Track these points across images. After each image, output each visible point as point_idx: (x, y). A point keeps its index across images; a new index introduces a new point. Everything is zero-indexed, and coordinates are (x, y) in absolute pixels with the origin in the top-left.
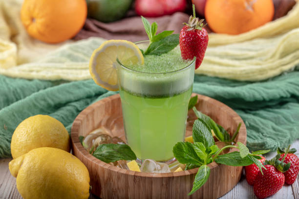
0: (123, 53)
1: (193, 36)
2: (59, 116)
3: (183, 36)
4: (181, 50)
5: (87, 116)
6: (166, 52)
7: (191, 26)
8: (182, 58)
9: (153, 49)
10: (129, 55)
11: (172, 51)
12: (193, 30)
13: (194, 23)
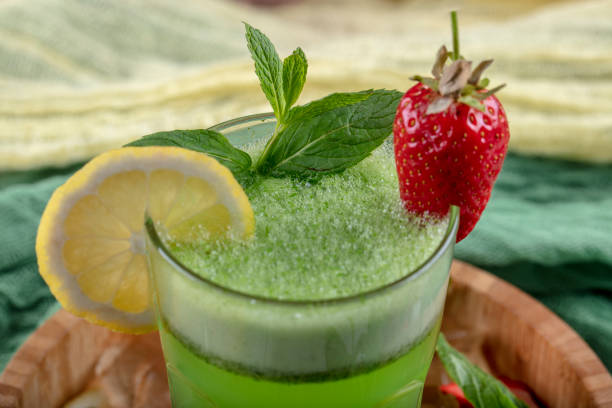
0: (169, 196)
1: (450, 134)
3: (412, 130)
4: (402, 178)
5: (41, 365)
6: (339, 170)
7: (444, 90)
8: (401, 204)
10: (196, 203)
12: (449, 109)
13: (454, 79)
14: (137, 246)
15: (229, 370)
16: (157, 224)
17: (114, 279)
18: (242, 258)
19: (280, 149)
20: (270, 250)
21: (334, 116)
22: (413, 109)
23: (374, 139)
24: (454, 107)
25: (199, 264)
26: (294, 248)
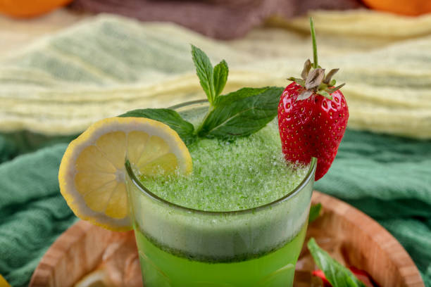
0: (141, 147)
1: (311, 112)
2: (8, 236)
3: (288, 110)
4: (283, 140)
5: (68, 253)
6: (246, 135)
7: (308, 86)
8: (283, 155)
9: (217, 125)
10: (156, 152)
11: (262, 131)
12: (310, 97)
13: (314, 80)
14: (120, 178)
15: (174, 254)
16: (132, 165)
17: (106, 197)
18: (183, 186)
19: (212, 121)
20: (201, 182)
21: (245, 102)
22: (289, 97)
23: (269, 116)
24: (313, 97)
25: (157, 189)
26: (216, 181)
